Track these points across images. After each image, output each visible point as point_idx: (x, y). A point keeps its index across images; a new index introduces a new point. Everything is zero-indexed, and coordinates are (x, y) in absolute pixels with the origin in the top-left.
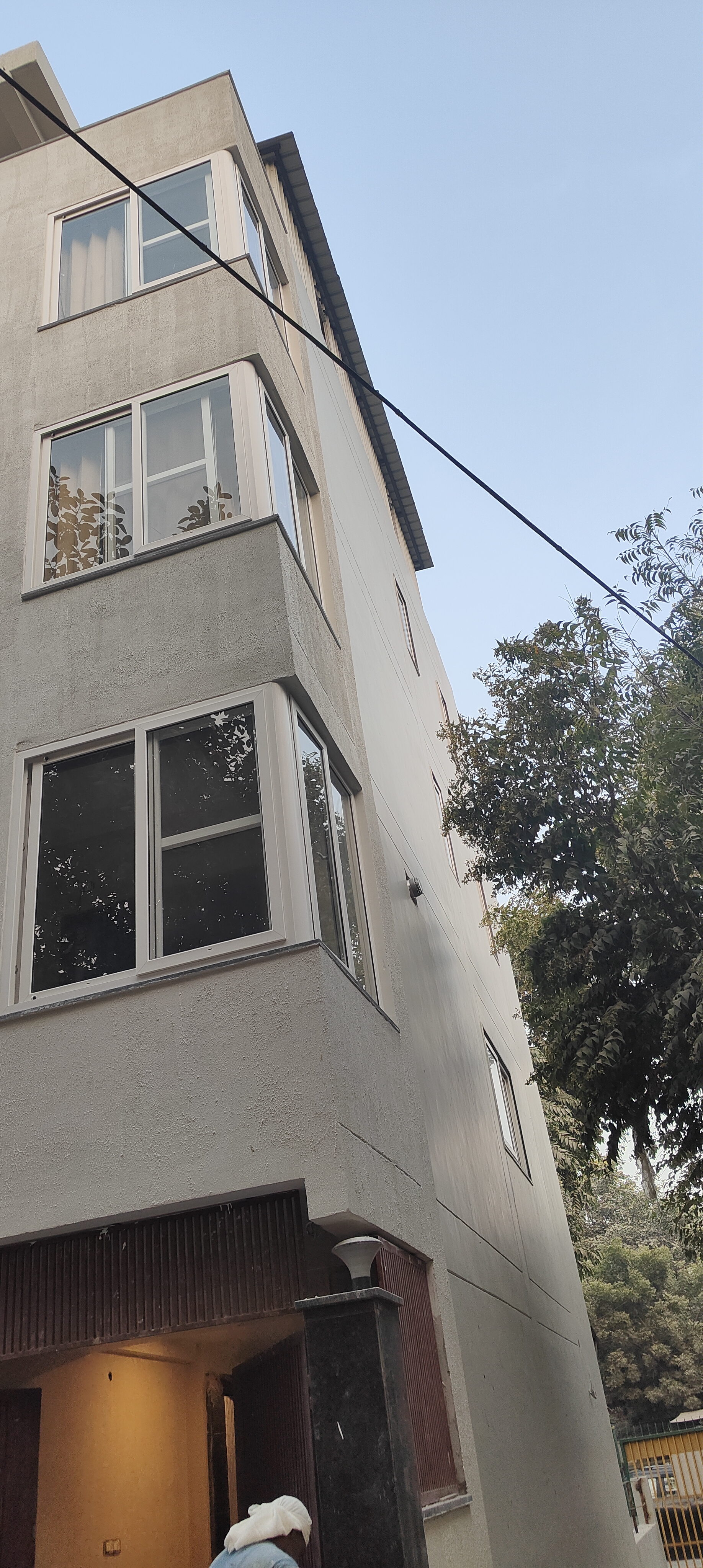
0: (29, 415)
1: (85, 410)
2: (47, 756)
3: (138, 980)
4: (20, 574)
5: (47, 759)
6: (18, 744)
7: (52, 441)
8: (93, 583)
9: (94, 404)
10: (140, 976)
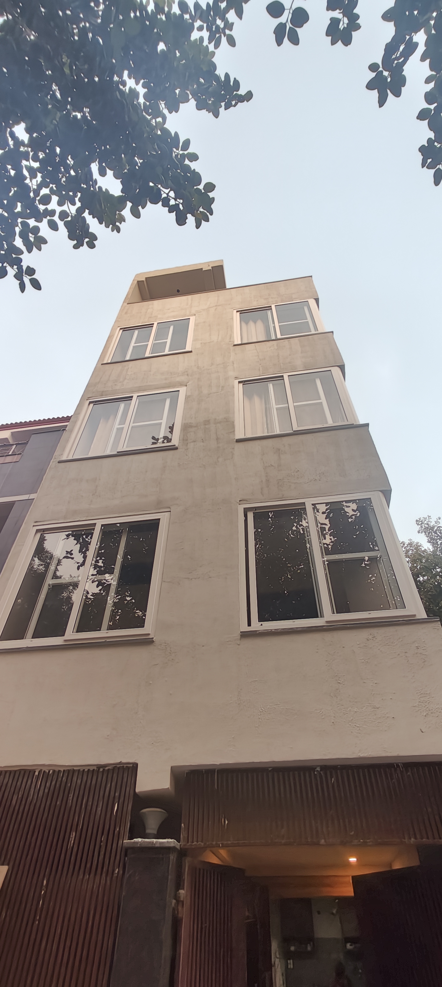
0: (232, 374)
1: (260, 374)
2: (256, 508)
3: (327, 623)
4: (234, 431)
5: (255, 510)
6: (240, 501)
7: (243, 384)
8: (274, 439)
9: (264, 373)
10: (327, 622)
